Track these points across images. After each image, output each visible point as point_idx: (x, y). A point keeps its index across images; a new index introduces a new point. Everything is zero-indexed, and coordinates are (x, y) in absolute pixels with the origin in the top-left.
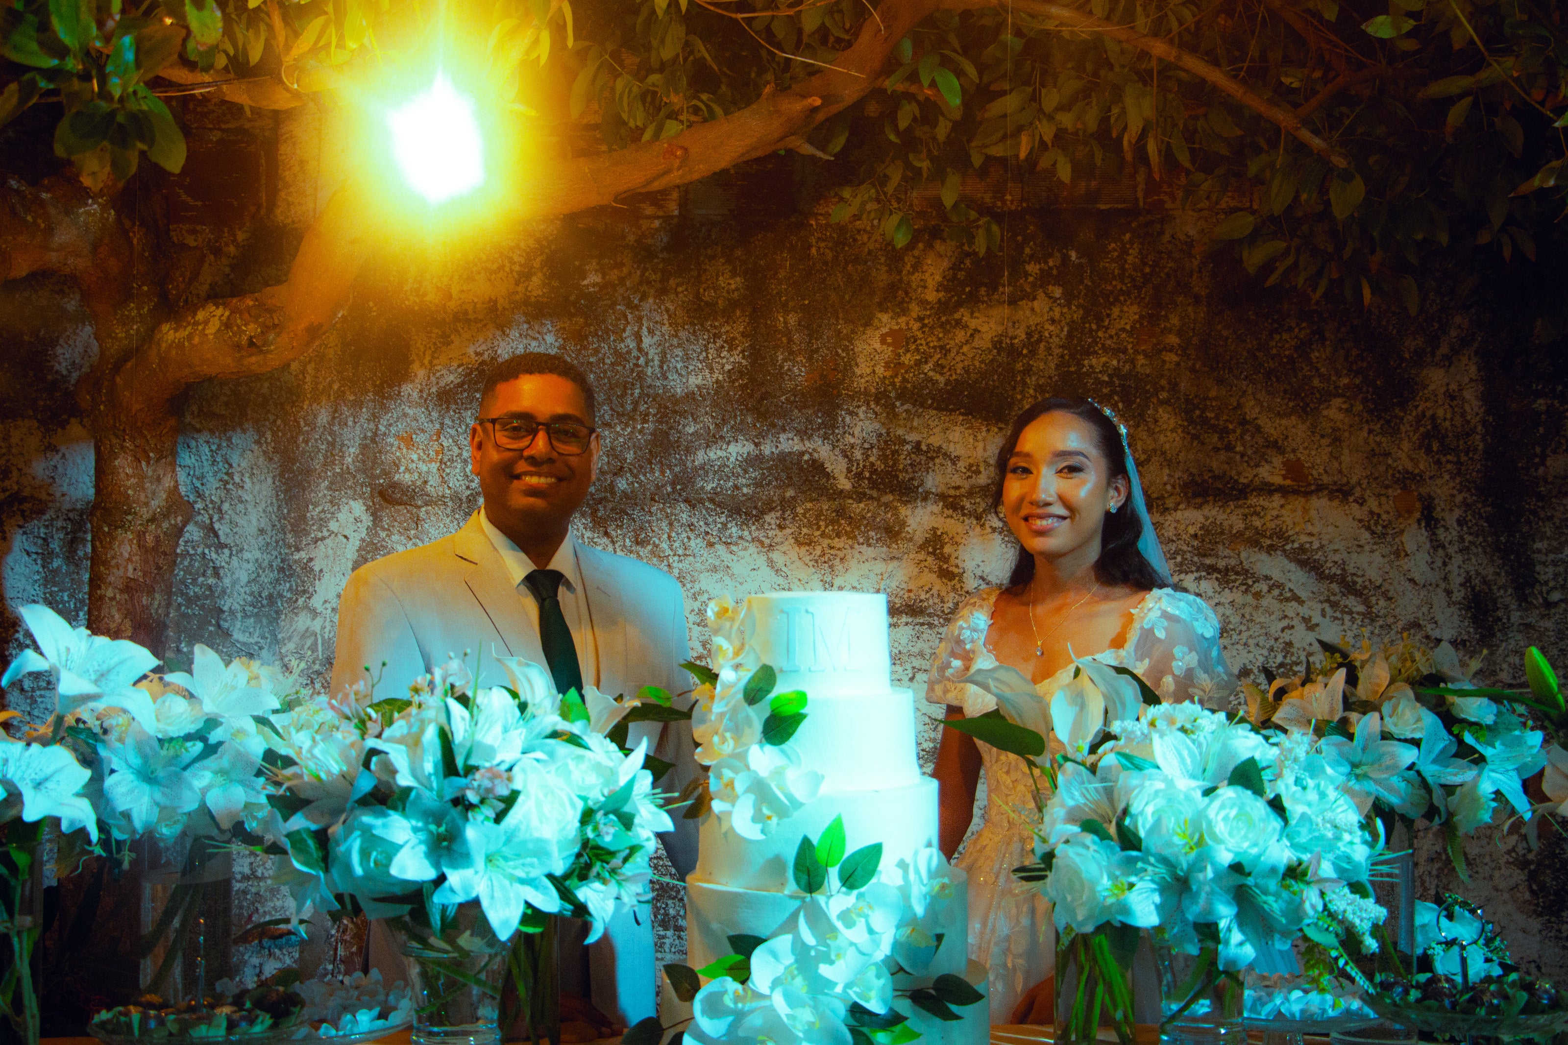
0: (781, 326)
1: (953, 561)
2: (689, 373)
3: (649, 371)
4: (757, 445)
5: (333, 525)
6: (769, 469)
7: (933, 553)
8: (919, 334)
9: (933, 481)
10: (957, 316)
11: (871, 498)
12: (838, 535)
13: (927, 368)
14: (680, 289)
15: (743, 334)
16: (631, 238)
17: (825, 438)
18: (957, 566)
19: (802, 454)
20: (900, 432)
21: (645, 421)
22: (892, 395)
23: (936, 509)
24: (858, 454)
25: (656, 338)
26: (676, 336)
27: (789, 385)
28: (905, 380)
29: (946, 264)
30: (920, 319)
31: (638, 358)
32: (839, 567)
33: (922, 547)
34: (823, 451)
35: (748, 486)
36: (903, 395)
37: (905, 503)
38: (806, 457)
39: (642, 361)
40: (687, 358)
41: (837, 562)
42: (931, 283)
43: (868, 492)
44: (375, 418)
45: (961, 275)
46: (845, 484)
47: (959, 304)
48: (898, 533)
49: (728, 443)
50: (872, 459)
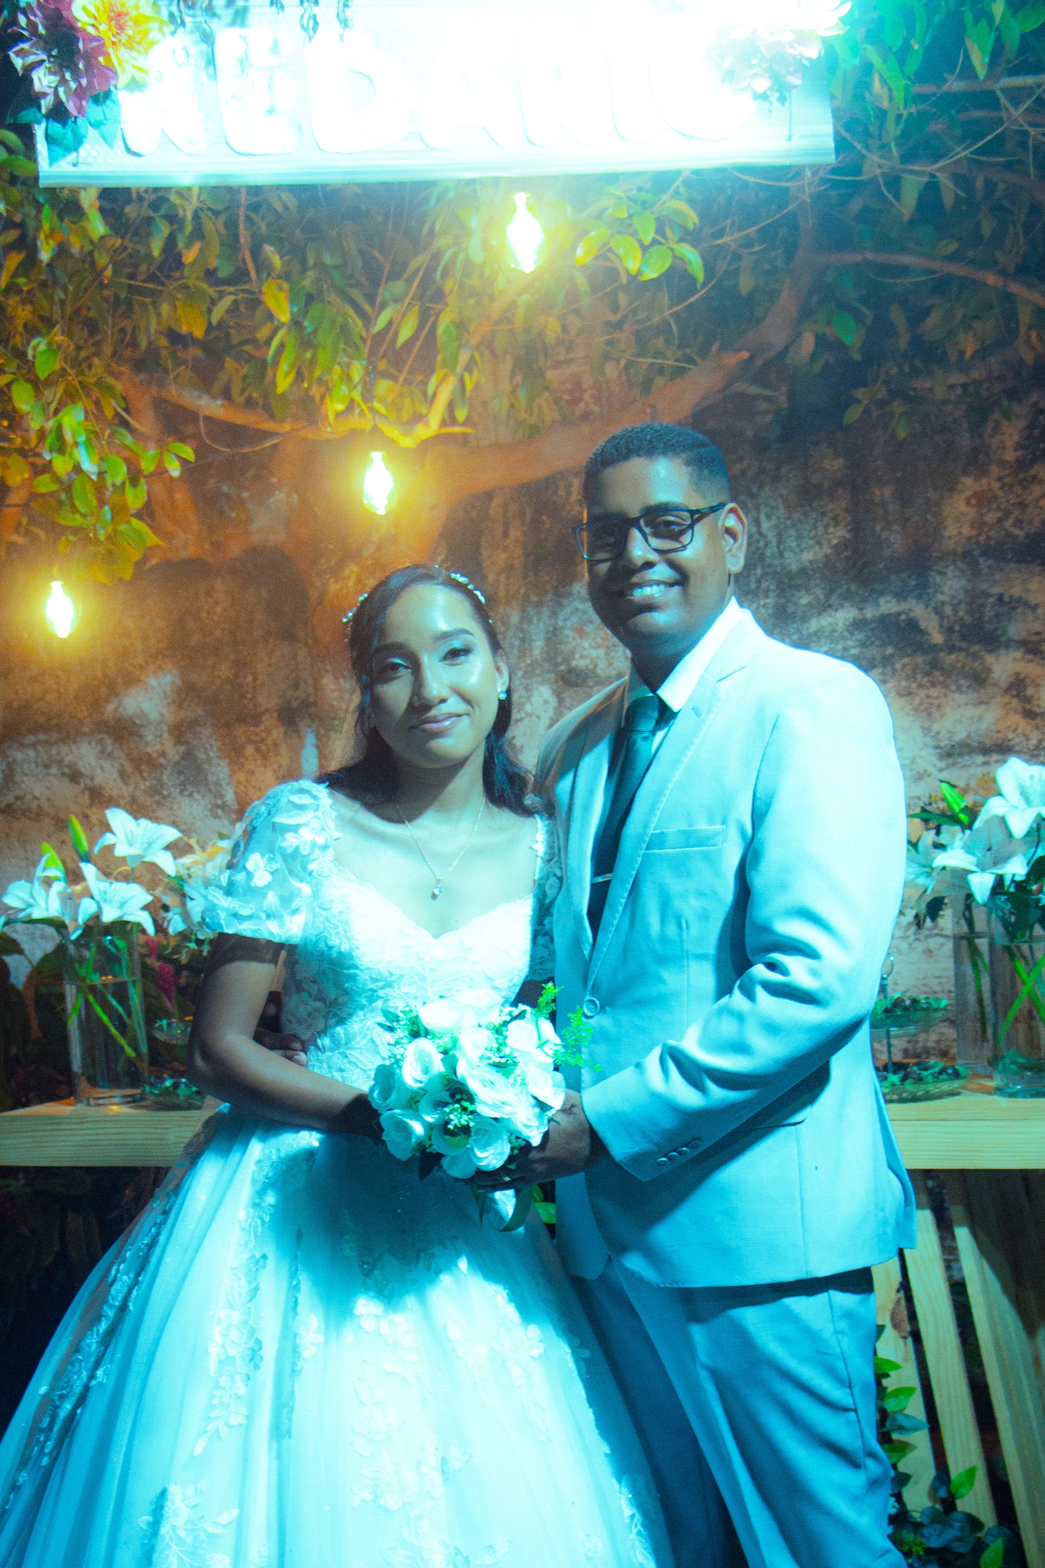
0: (878, 500)
1: (1035, 702)
2: (802, 551)
3: (768, 552)
4: (861, 609)
5: (528, 708)
6: (872, 630)
7: (1017, 696)
8: (1000, 493)
9: (1016, 629)
10: (1033, 472)
11: (961, 649)
12: (933, 685)
13: (1008, 524)
14: (790, 476)
15: (846, 510)
16: (749, 433)
17: (919, 597)
18: (1039, 706)
19: (899, 614)
20: (985, 586)
21: (767, 597)
22: (977, 553)
23: (1018, 654)
24: (948, 610)
25: (773, 522)
26: (789, 518)
27: (887, 552)
28: (989, 538)
29: (1022, 423)
30: (1000, 479)
31: (758, 541)
32: (936, 714)
33: (1007, 691)
34: (917, 610)
35: (854, 647)
36: (987, 552)
37: (991, 652)
38: (903, 617)
39: (762, 544)
40: (799, 537)
41: (934, 710)
42: (1010, 444)
43: (958, 644)
44: (554, 614)
45: (1036, 432)
46: (938, 638)
47: (1034, 461)
48: (985, 680)
49: (836, 610)
50: (961, 613)
